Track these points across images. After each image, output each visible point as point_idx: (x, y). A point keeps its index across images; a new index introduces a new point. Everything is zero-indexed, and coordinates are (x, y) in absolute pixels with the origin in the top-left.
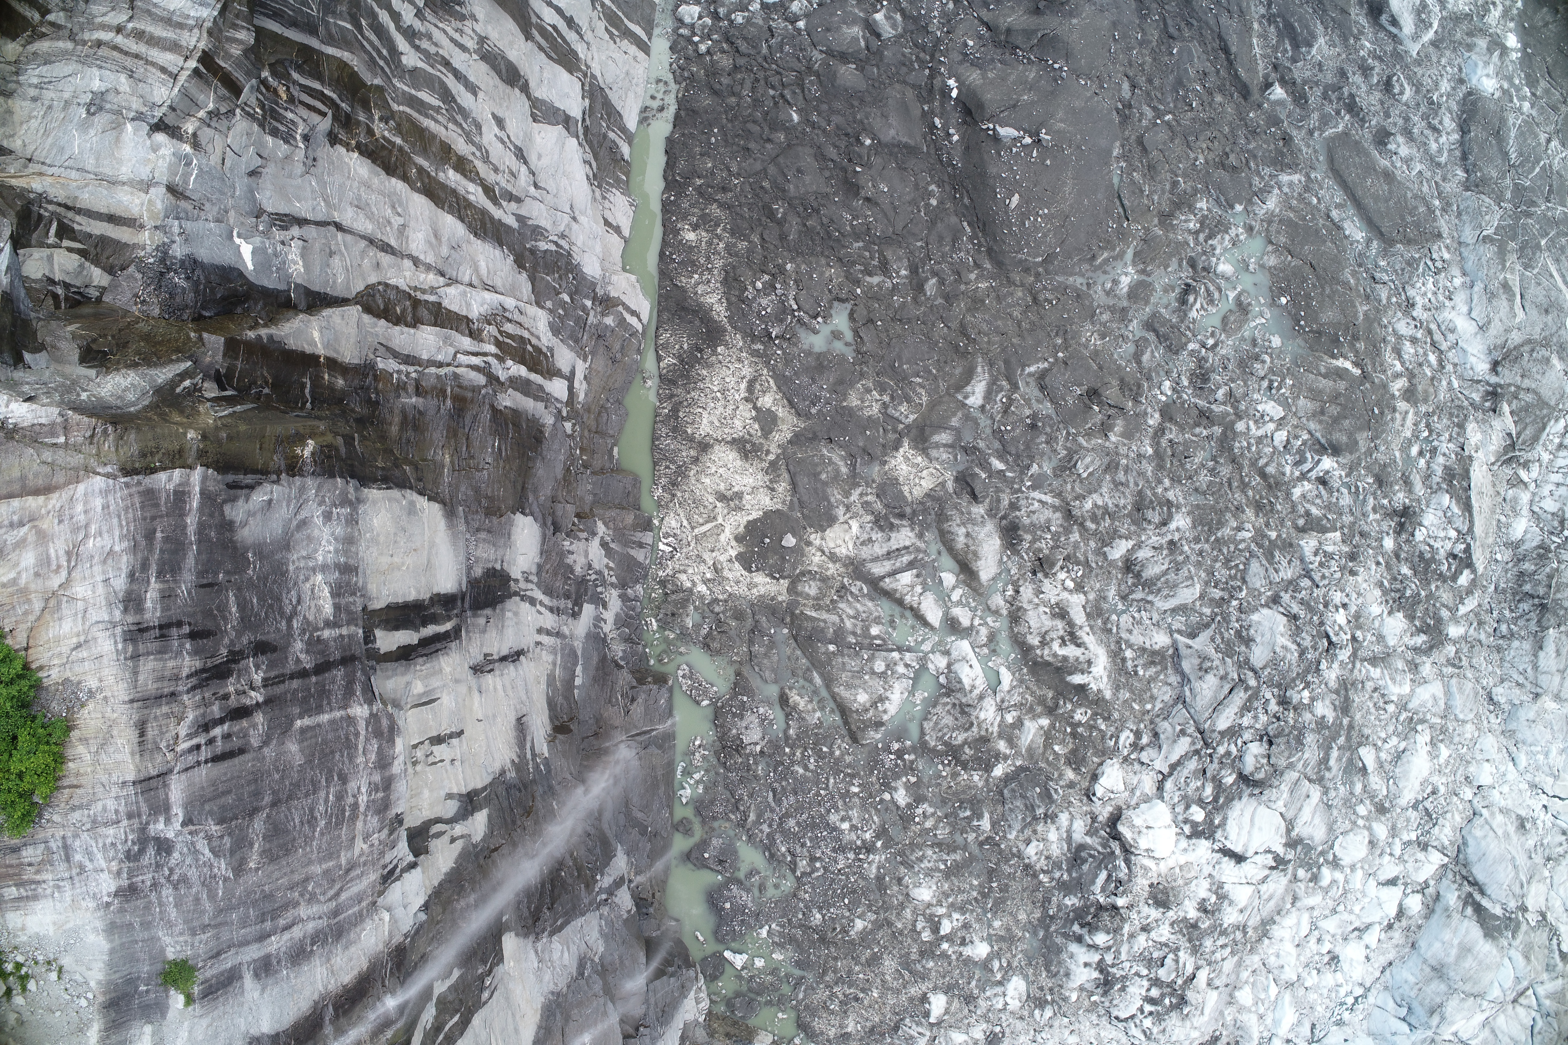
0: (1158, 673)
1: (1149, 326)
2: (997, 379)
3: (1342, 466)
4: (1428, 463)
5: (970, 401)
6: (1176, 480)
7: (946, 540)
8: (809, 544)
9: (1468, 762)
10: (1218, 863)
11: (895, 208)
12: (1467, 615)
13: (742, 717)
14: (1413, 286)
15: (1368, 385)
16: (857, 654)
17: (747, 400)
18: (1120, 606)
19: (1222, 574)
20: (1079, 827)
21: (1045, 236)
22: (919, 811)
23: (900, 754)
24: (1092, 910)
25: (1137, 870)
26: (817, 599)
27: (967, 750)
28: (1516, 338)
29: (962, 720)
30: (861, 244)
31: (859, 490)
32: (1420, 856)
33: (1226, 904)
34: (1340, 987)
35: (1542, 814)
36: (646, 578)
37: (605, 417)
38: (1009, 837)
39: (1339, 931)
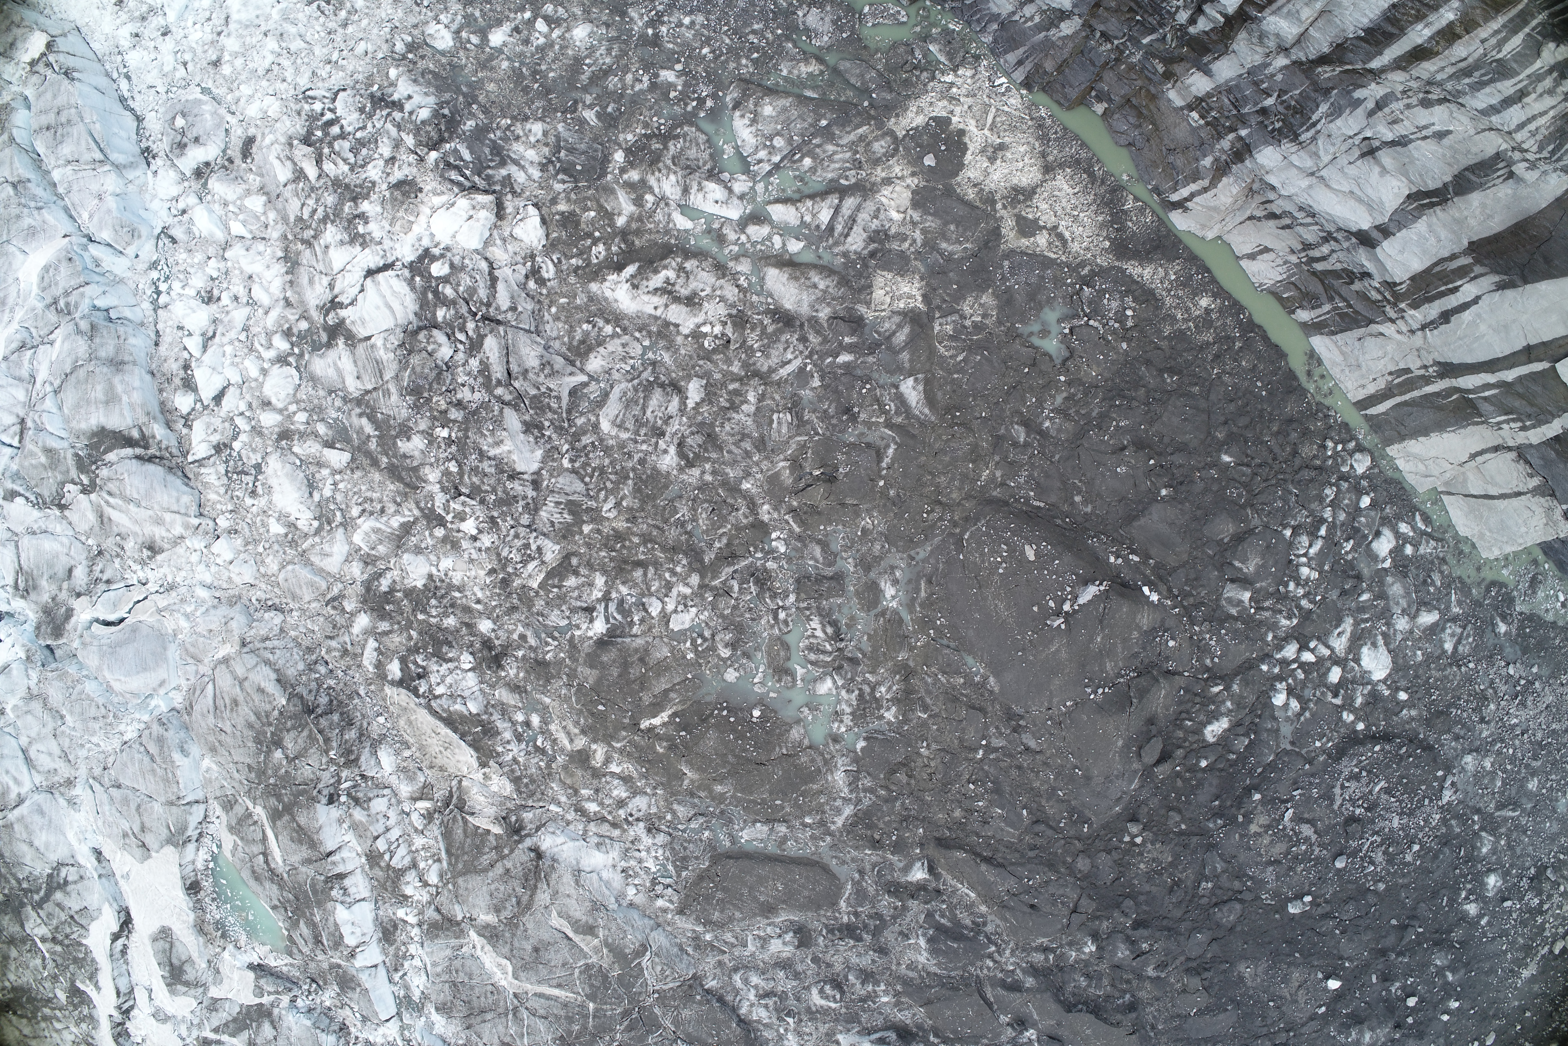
0: (572, 338)
1: (839, 578)
2: (907, 417)
3: (584, 639)
4: (514, 723)
5: (910, 381)
6: (703, 487)
7: (825, 270)
8: (913, 174)
9: (245, 544)
10: (384, 256)
11: (1099, 464)
12: (363, 647)
13: (834, 22)
14: (663, 846)
15: (627, 721)
16: (803, 135)
17: (1055, 227)
18: (650, 355)
19: (597, 459)
20: (519, 176)
21: (982, 554)
22: (646, 79)
23: (701, 101)
24: (446, 135)
25: (445, 187)
26: (868, 144)
27: (658, 147)
28: (543, 897)
29: (683, 162)
30: (1094, 414)
31: (919, 242)
32: (215, 438)
33: (346, 237)
34: (183, 287)
35: (141, 574)
36: (992, 51)
37: (1132, 120)
38: (562, 124)
39: (227, 320)
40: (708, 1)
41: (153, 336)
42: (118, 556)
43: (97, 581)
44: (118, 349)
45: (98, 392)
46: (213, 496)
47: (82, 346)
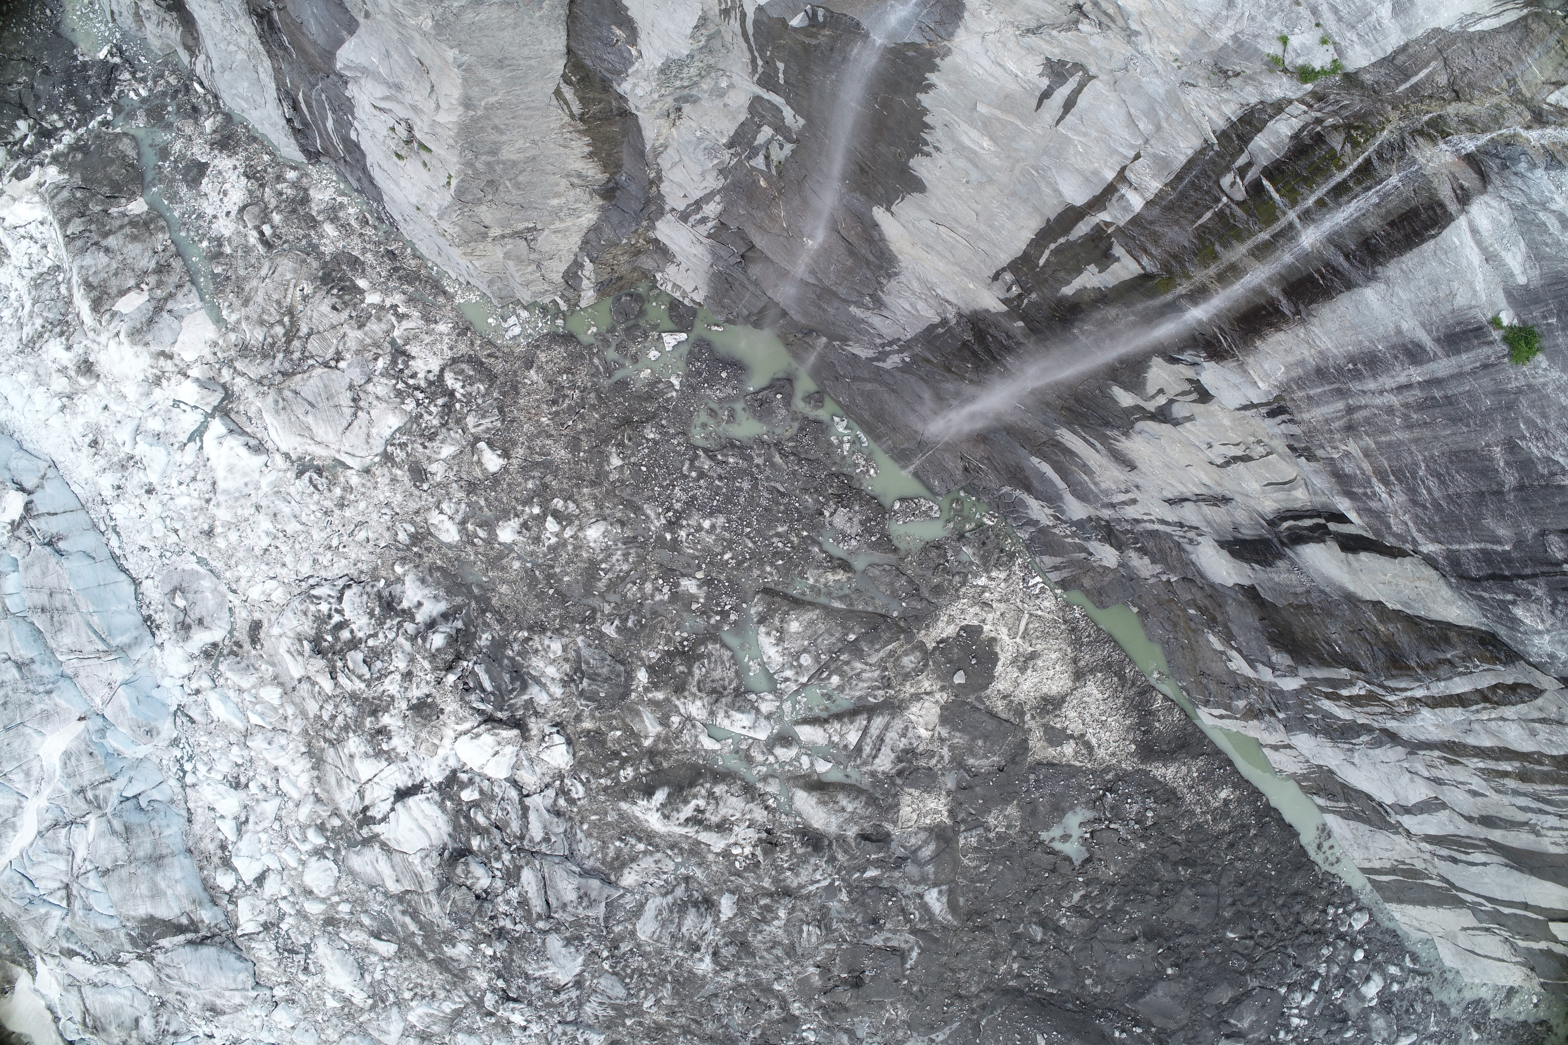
0: (605, 855)
2: (931, 924)
5: (934, 893)
6: (737, 987)
7: (852, 790)
8: (942, 689)
9: (306, 1014)
10: (411, 775)
11: (1111, 952)
13: (862, 523)
16: (830, 652)
17: (1083, 735)
18: (683, 870)
19: (636, 962)
20: (541, 698)
21: (997, 1041)
22: (666, 590)
23: (725, 614)
24: (462, 649)
25: (467, 713)
26: (897, 659)
27: (682, 668)
29: (709, 685)
30: (1109, 908)
31: (947, 758)
32: (262, 918)
33: (371, 752)
34: (210, 771)
35: (206, 1029)
36: (1028, 547)
38: (581, 638)
39: (259, 809)
40: (728, 500)
41: (185, 813)
42: (181, 1009)
44: (155, 845)
45: (144, 889)
46: (266, 969)
47: (119, 849)
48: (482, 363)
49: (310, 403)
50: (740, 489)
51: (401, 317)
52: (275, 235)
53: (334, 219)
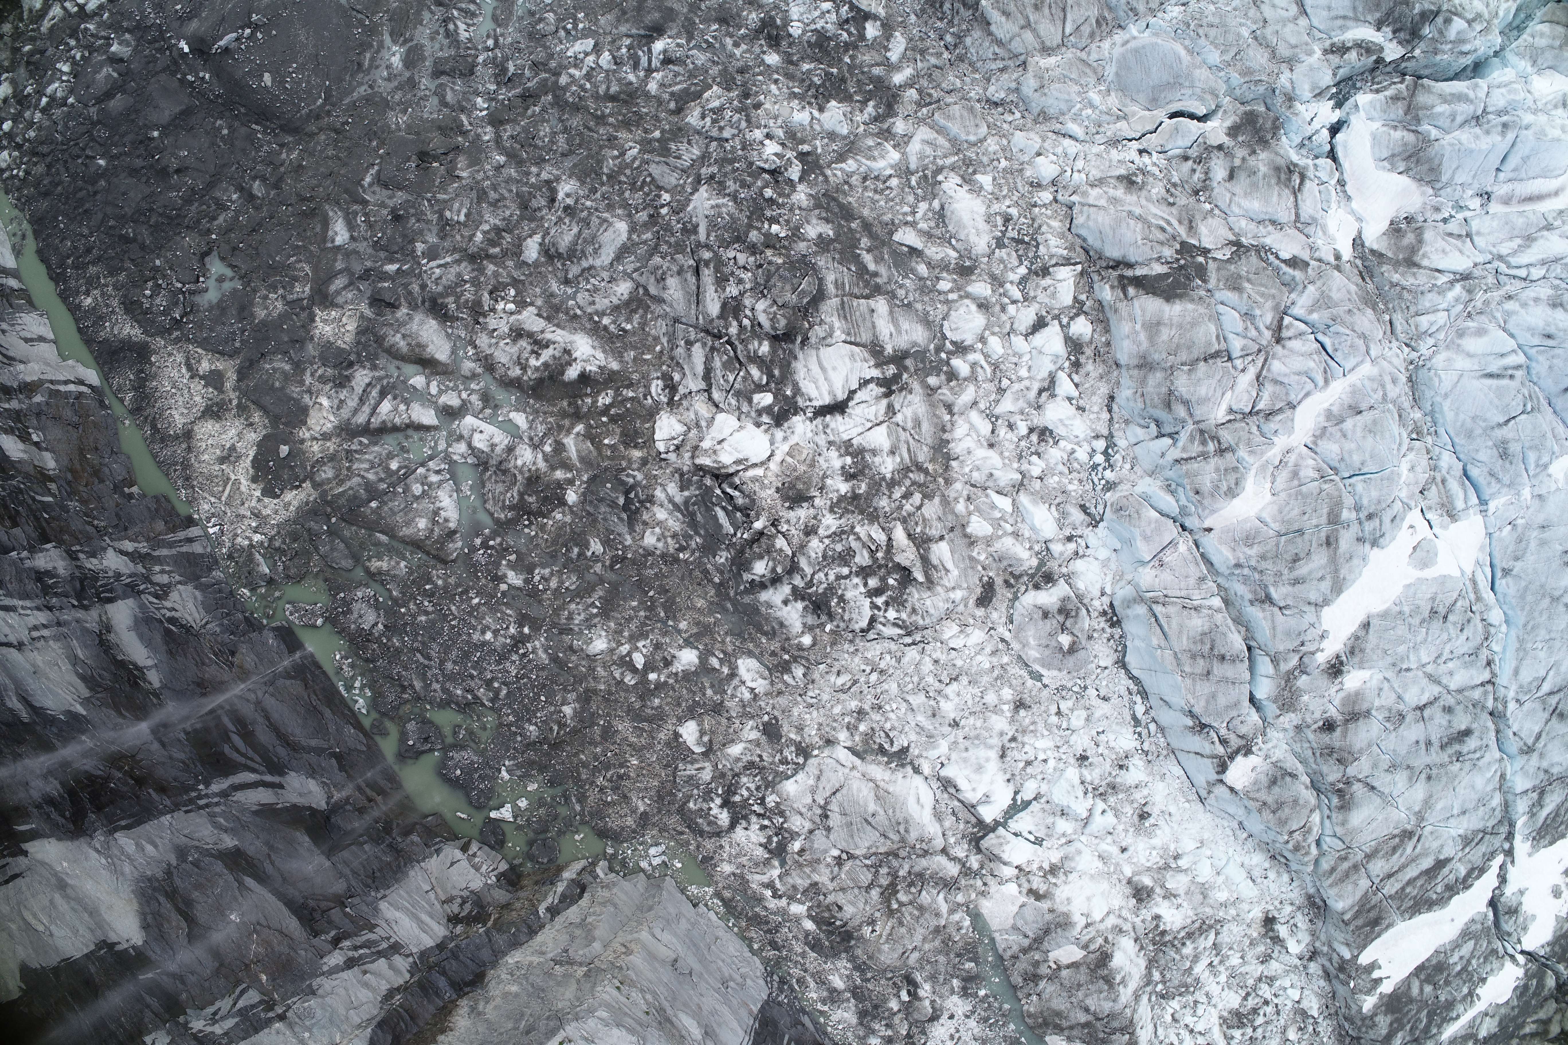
0: (644, 317)
1: (437, 73)
2: (348, 209)
3: (676, 37)
5: (339, 241)
6: (540, 162)
7: (394, 354)
8: (302, 441)
9: (1021, 170)
10: (826, 427)
11: (201, 160)
12: (904, 56)
13: (350, 611)
16: (395, 493)
17: (192, 377)
18: (569, 291)
19: (635, 199)
20: (672, 488)
21: (308, 82)
22: (537, 578)
23: (485, 545)
24: (747, 551)
25: (749, 487)
26: (337, 477)
27: (531, 499)
29: (507, 479)
30: (195, 204)
31: (308, 373)
32: (1047, 282)
33: (868, 457)
34: (1073, 452)
35: (1146, 159)
36: (216, 562)
37: (106, 470)
38: (627, 543)
39: (1021, 404)
40: (466, 655)
41: (1115, 407)
42: (1175, 185)
43: (1199, 161)
44: (1143, 382)
45: (1165, 334)
46: (1055, 224)
47: (1182, 384)
48: (689, 827)
49: (869, 824)
50: (455, 663)
51: (770, 885)
52: (899, 989)
53: (833, 991)
